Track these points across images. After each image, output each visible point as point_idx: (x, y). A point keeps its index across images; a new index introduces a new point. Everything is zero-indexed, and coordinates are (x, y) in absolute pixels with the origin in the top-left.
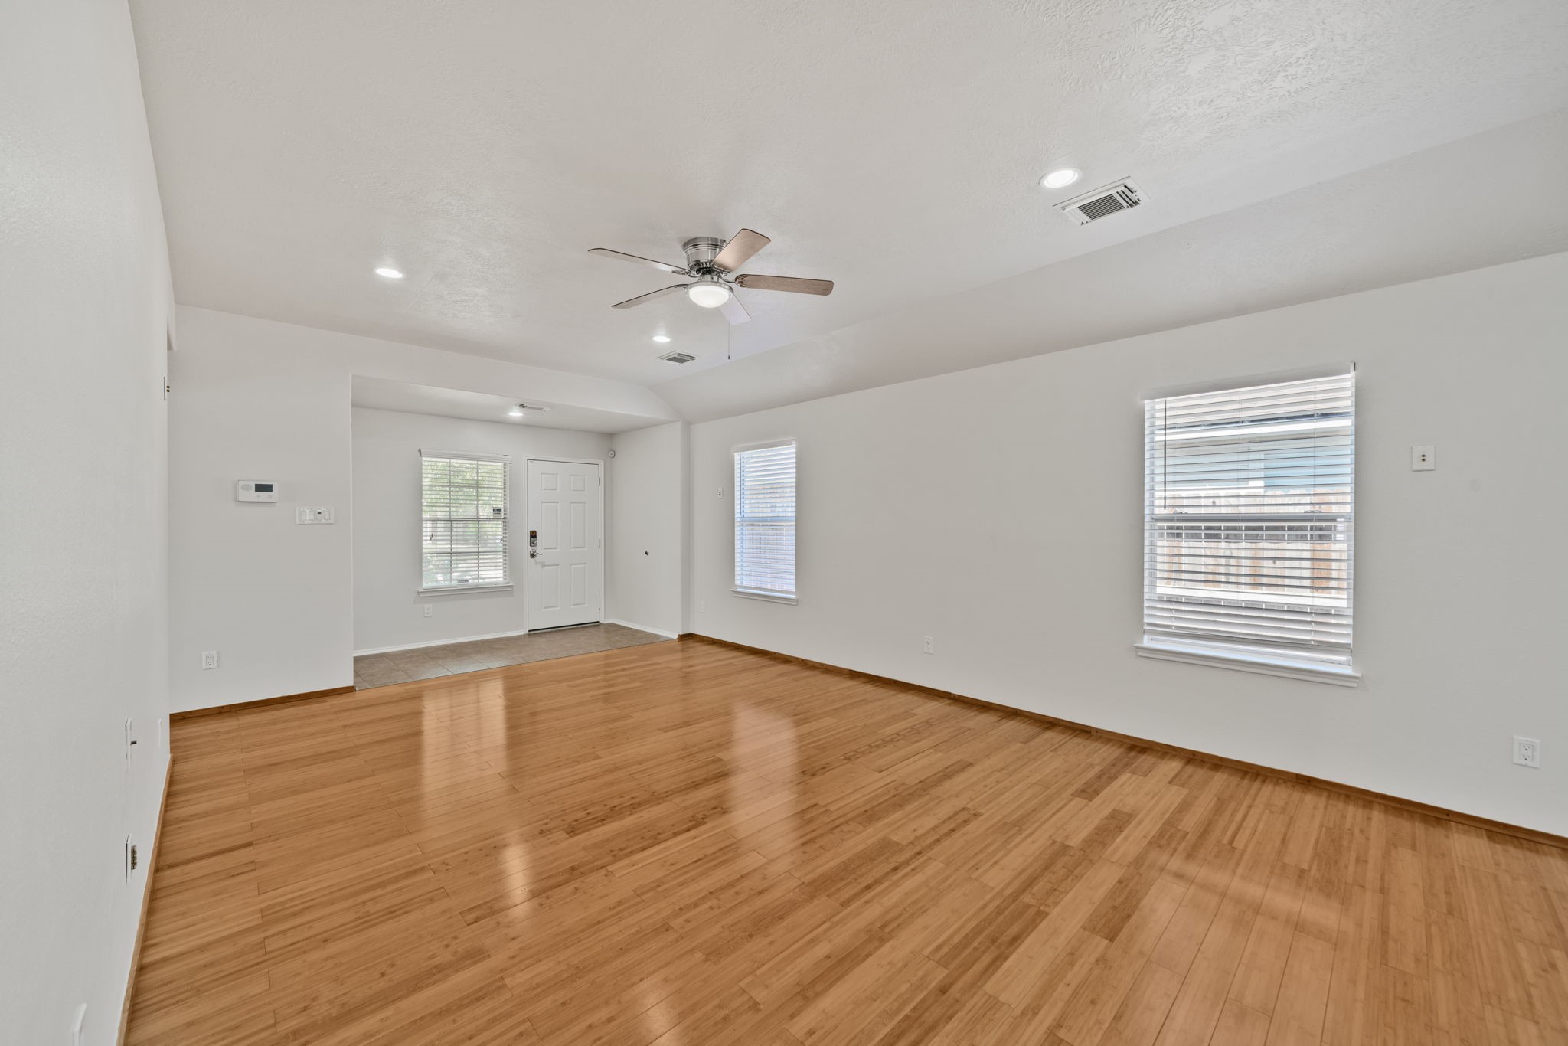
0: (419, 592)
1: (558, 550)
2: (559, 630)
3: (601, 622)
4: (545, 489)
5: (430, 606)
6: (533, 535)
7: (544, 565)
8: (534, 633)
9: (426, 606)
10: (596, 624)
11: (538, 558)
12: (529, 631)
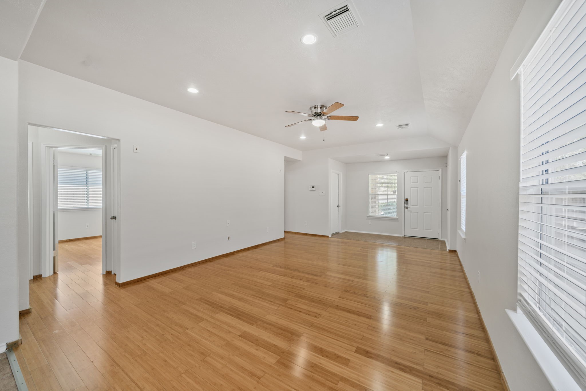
0: (368, 217)
1: (418, 206)
2: (417, 238)
3: (440, 239)
4: (412, 183)
5: (371, 221)
6: (407, 200)
7: (411, 212)
8: (405, 237)
9: (370, 221)
10: (437, 240)
11: (409, 209)
12: (405, 236)
